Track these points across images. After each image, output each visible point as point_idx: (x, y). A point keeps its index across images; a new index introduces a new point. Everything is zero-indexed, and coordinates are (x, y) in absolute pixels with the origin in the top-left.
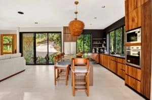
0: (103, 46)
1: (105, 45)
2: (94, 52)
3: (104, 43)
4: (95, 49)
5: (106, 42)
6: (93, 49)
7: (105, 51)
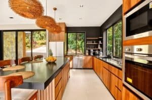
0: (99, 48)
1: (102, 46)
2: (87, 54)
3: (100, 43)
4: (89, 51)
5: (102, 42)
6: (87, 51)
7: (101, 53)
